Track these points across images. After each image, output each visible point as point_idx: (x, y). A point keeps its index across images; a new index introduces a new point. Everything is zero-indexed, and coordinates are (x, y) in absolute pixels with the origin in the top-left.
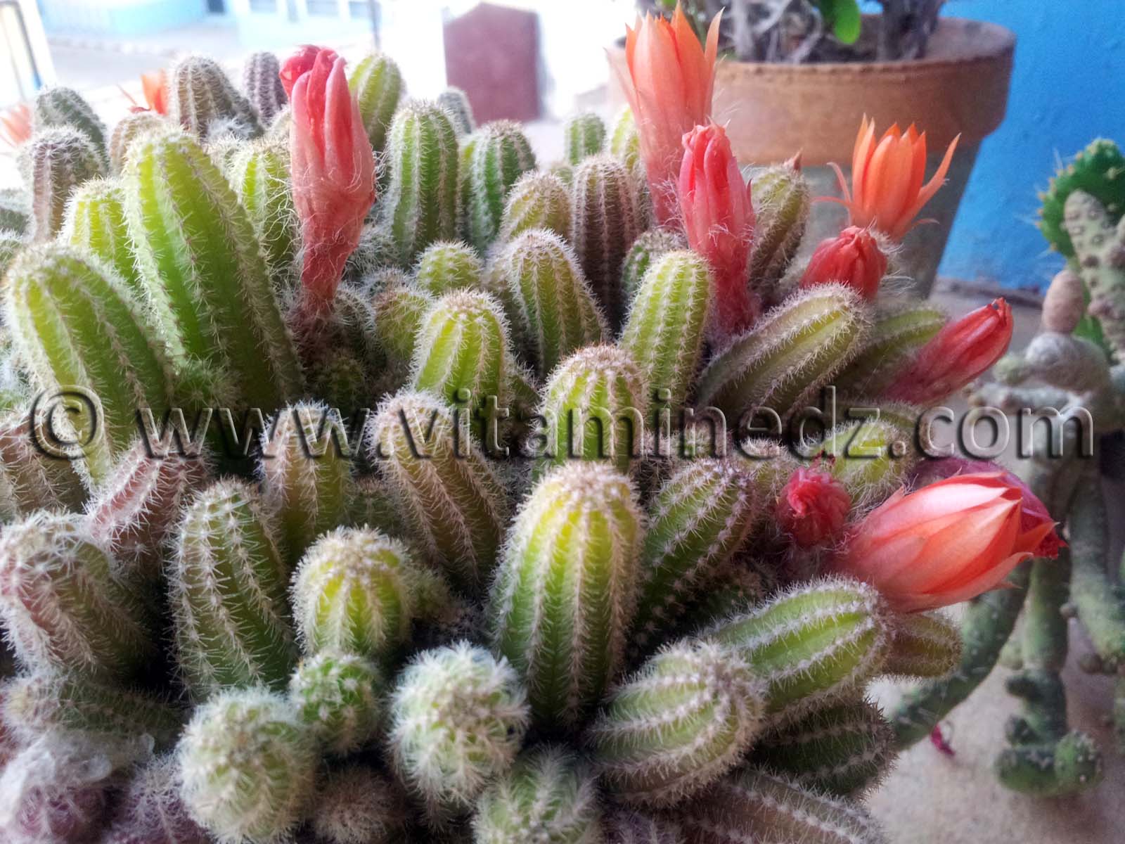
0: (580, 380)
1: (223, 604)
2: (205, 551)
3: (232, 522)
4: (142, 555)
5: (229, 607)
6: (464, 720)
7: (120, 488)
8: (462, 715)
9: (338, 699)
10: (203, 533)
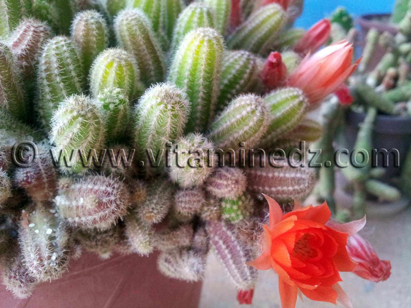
0: (194, 12)
1: (62, 81)
2: (54, 59)
3: (65, 48)
4: (26, 66)
5: (64, 82)
6: (170, 101)
7: (16, 40)
8: (169, 99)
9: (117, 101)
10: (53, 52)
